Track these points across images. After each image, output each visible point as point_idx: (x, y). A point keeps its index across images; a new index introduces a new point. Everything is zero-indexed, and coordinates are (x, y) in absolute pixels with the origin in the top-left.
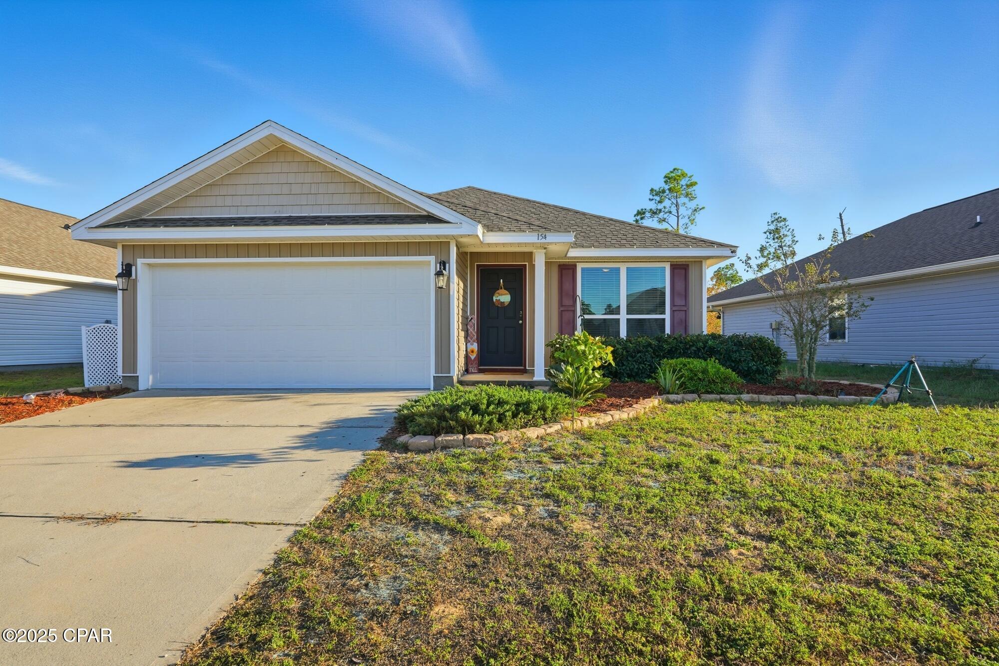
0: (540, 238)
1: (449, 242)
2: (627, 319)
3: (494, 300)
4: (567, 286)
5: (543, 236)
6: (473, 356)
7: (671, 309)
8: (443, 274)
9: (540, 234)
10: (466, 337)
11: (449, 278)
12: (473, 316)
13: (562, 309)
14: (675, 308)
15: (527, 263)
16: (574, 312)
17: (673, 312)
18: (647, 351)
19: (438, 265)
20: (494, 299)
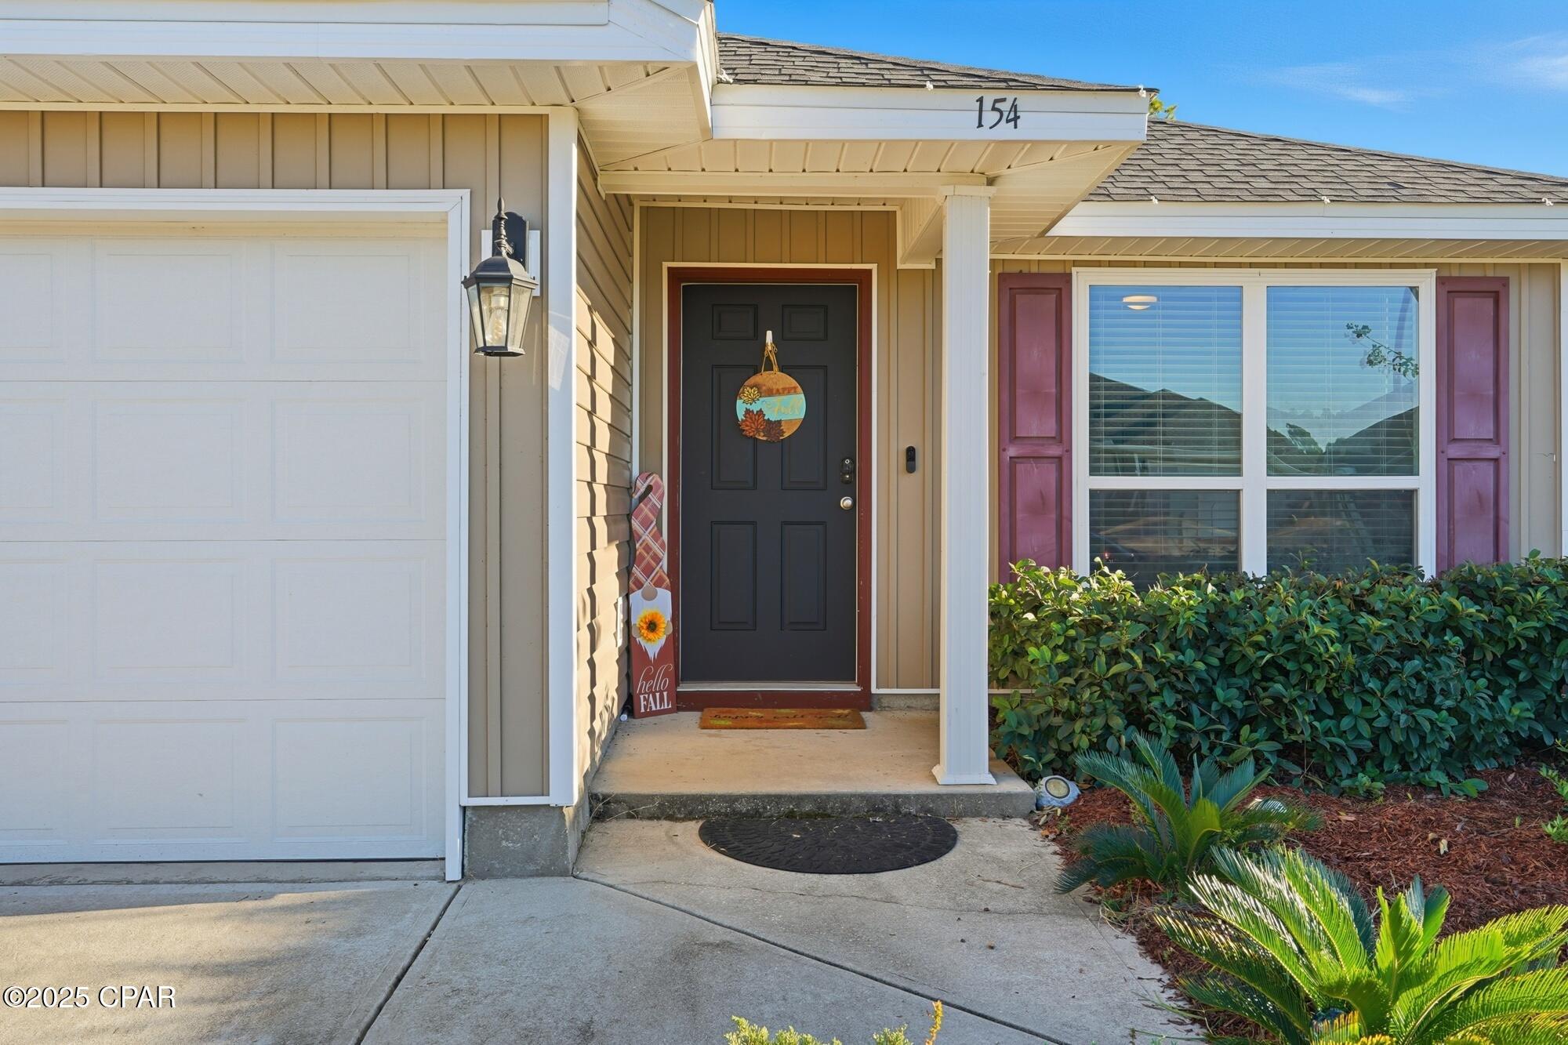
0: (990, 117)
1: (543, 119)
2: (1270, 492)
3: (741, 415)
4: (1034, 357)
5: (1005, 107)
6: (653, 646)
7: (1440, 451)
8: (508, 280)
9: (989, 98)
10: (625, 574)
11: (540, 305)
12: (653, 480)
13: (1012, 451)
14: (1454, 451)
15: (873, 267)
16: (1063, 463)
17: (1447, 466)
18: (1443, 650)
19: (487, 236)
20: (741, 408)
